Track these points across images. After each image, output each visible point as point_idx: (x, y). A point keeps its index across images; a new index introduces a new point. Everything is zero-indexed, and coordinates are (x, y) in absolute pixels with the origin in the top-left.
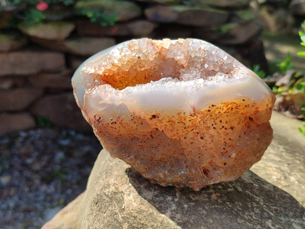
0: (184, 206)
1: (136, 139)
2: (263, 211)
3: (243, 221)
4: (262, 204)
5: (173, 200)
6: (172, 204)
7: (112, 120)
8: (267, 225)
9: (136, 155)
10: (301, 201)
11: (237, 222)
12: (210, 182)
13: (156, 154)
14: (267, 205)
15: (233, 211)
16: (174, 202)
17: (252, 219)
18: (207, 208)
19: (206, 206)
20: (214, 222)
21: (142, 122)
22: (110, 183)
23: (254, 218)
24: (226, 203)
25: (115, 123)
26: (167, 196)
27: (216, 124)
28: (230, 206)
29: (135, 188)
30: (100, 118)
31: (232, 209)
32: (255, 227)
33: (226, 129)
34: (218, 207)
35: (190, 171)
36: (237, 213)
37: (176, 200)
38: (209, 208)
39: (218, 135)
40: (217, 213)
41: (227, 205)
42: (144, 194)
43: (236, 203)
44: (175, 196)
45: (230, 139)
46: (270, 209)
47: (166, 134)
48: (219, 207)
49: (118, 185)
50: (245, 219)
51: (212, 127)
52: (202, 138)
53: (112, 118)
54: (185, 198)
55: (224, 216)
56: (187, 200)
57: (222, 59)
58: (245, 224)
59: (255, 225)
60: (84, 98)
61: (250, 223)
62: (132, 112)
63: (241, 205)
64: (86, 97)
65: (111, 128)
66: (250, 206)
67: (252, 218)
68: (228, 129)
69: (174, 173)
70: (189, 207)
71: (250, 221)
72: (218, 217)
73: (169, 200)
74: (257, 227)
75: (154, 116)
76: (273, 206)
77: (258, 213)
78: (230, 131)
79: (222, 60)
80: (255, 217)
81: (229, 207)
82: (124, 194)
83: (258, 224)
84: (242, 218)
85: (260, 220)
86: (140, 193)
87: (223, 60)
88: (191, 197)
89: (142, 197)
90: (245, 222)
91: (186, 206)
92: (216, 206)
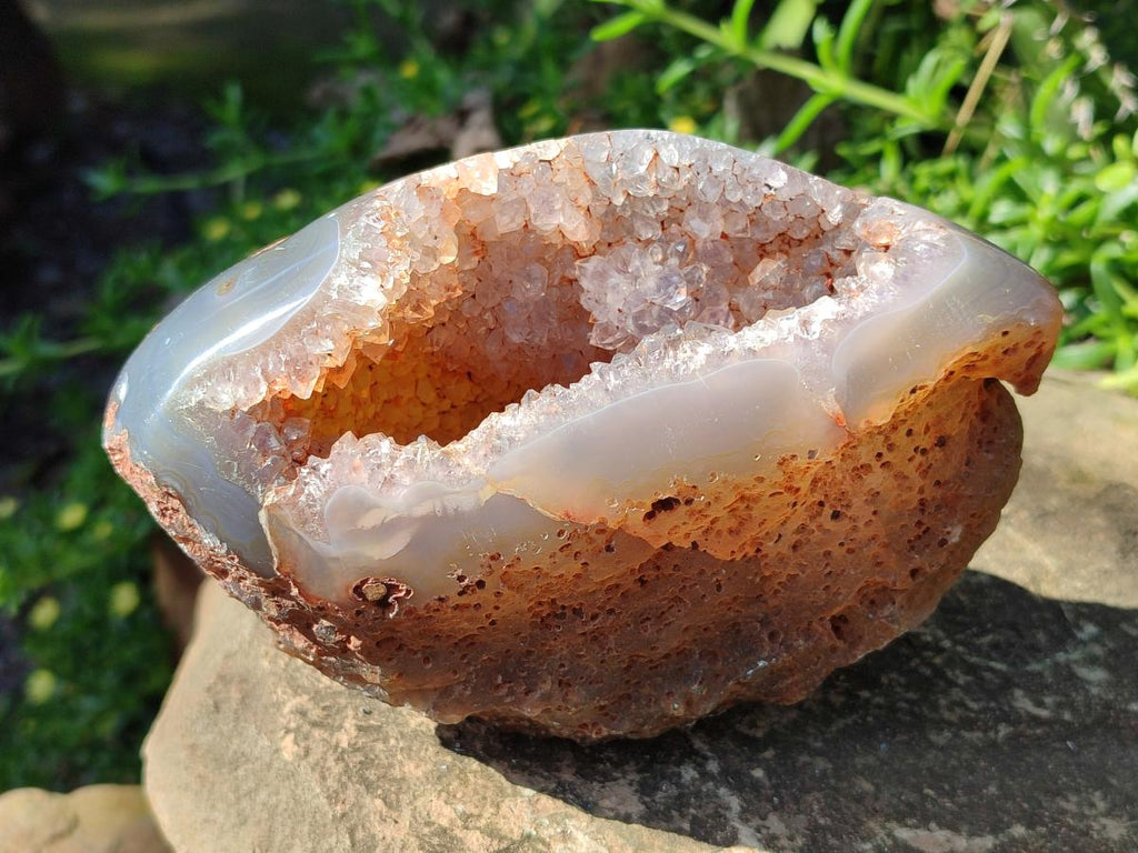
0: (752, 777)
1: (569, 613)
2: (971, 669)
3: (947, 734)
4: (947, 644)
5: (705, 776)
6: (714, 792)
7: (461, 579)
8: (1022, 712)
9: (565, 674)
10: (1027, 580)
11: (931, 745)
12: (855, 656)
13: (658, 639)
14: (962, 643)
15: (900, 715)
16: (712, 777)
17: (973, 715)
18: (819, 745)
19: (810, 740)
20: (877, 786)
21: (609, 540)
22: (444, 822)
23: (974, 705)
24: (858, 697)
25: (481, 584)
26: (676, 769)
27: (891, 447)
28: (879, 700)
29: (553, 794)
30: (391, 589)
31: (892, 709)
32: (992, 734)
33: (924, 452)
34: (846, 725)
35: (789, 648)
36: (912, 713)
37: (713, 766)
38: (825, 741)
39: (896, 484)
40: (858, 746)
41: (867, 701)
42: (606, 803)
43: (884, 680)
44: (697, 753)
45: (938, 483)
46: (978, 651)
47: (712, 553)
48: (849, 721)
49: (480, 816)
50: (950, 724)
51: (876, 465)
52: (836, 516)
53: (460, 572)
54: (732, 747)
55: (883, 746)
56: (746, 748)
57: (767, 185)
58: (959, 742)
59: (991, 728)
60: (265, 528)
61: (972, 730)
62: (557, 516)
63: (902, 680)
64: (270, 522)
65: (457, 612)
66: (928, 672)
67: (968, 709)
68: (932, 448)
69: (723, 678)
70: (770, 772)
71: (969, 724)
72: (871, 760)
73: (693, 779)
74: (997, 732)
75: (666, 505)
76: (977, 636)
77: (968, 684)
78: (938, 453)
79: (765, 190)
80: (974, 700)
81: (879, 707)
82: (543, 842)
83: (998, 721)
84: (940, 725)
85: (992, 704)
86: (588, 807)
87: (770, 188)
88: (744, 729)
89: (607, 818)
90: (956, 735)
91: (758, 773)
92: (841, 723)
